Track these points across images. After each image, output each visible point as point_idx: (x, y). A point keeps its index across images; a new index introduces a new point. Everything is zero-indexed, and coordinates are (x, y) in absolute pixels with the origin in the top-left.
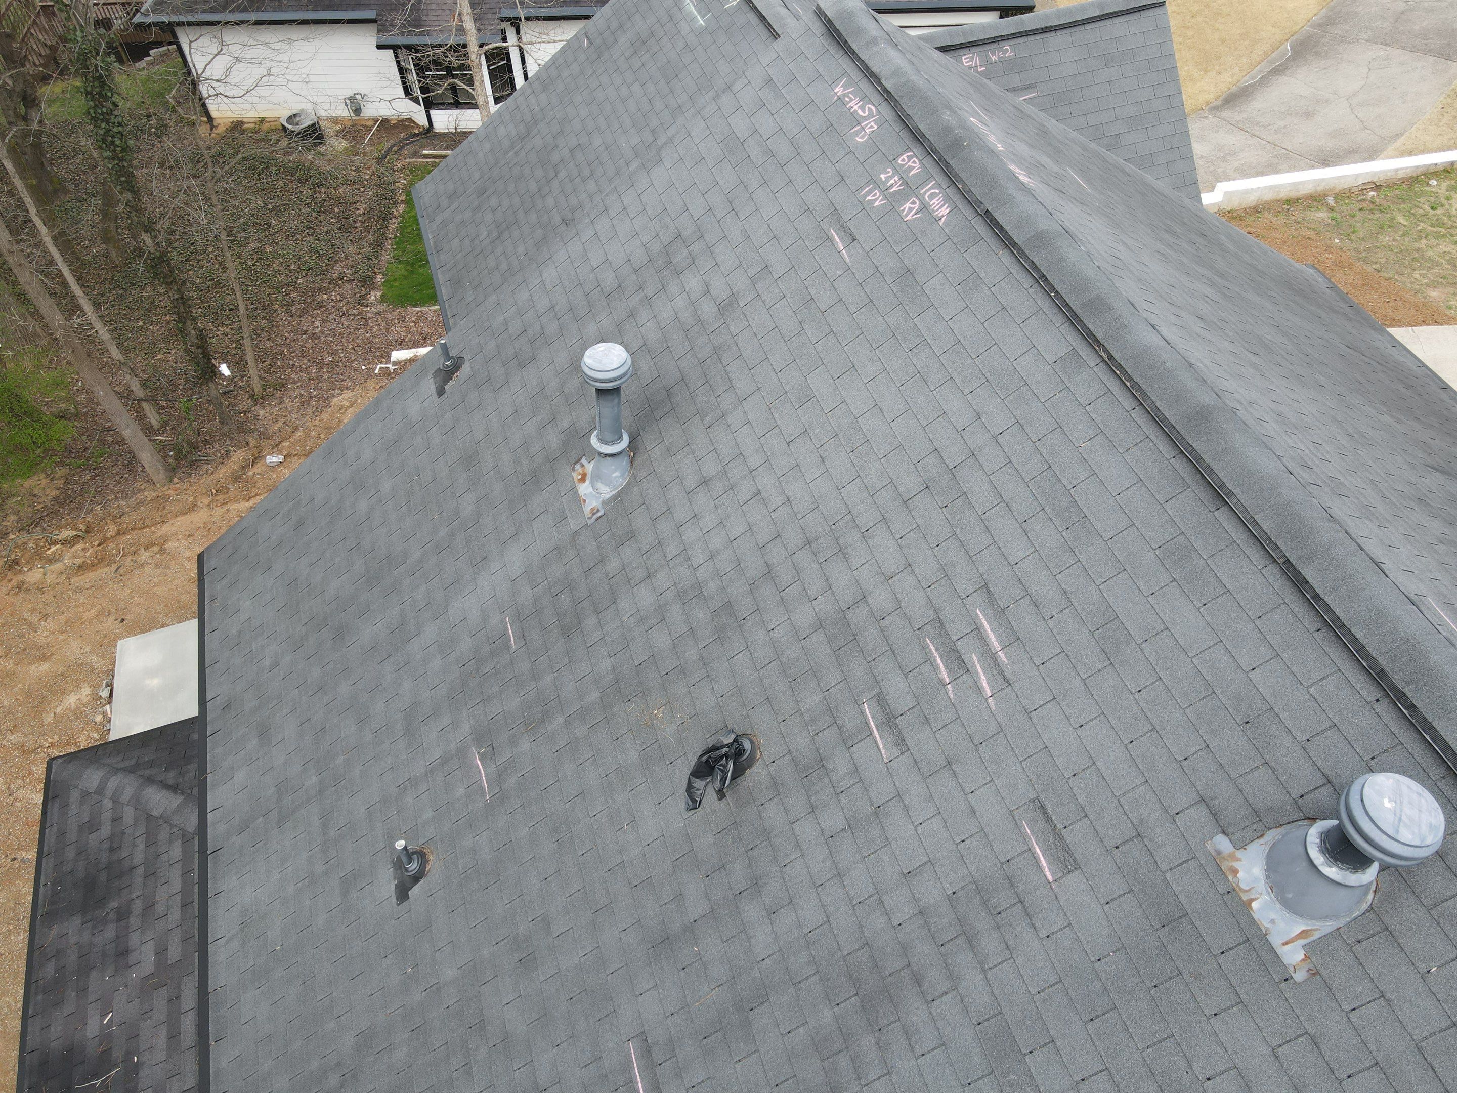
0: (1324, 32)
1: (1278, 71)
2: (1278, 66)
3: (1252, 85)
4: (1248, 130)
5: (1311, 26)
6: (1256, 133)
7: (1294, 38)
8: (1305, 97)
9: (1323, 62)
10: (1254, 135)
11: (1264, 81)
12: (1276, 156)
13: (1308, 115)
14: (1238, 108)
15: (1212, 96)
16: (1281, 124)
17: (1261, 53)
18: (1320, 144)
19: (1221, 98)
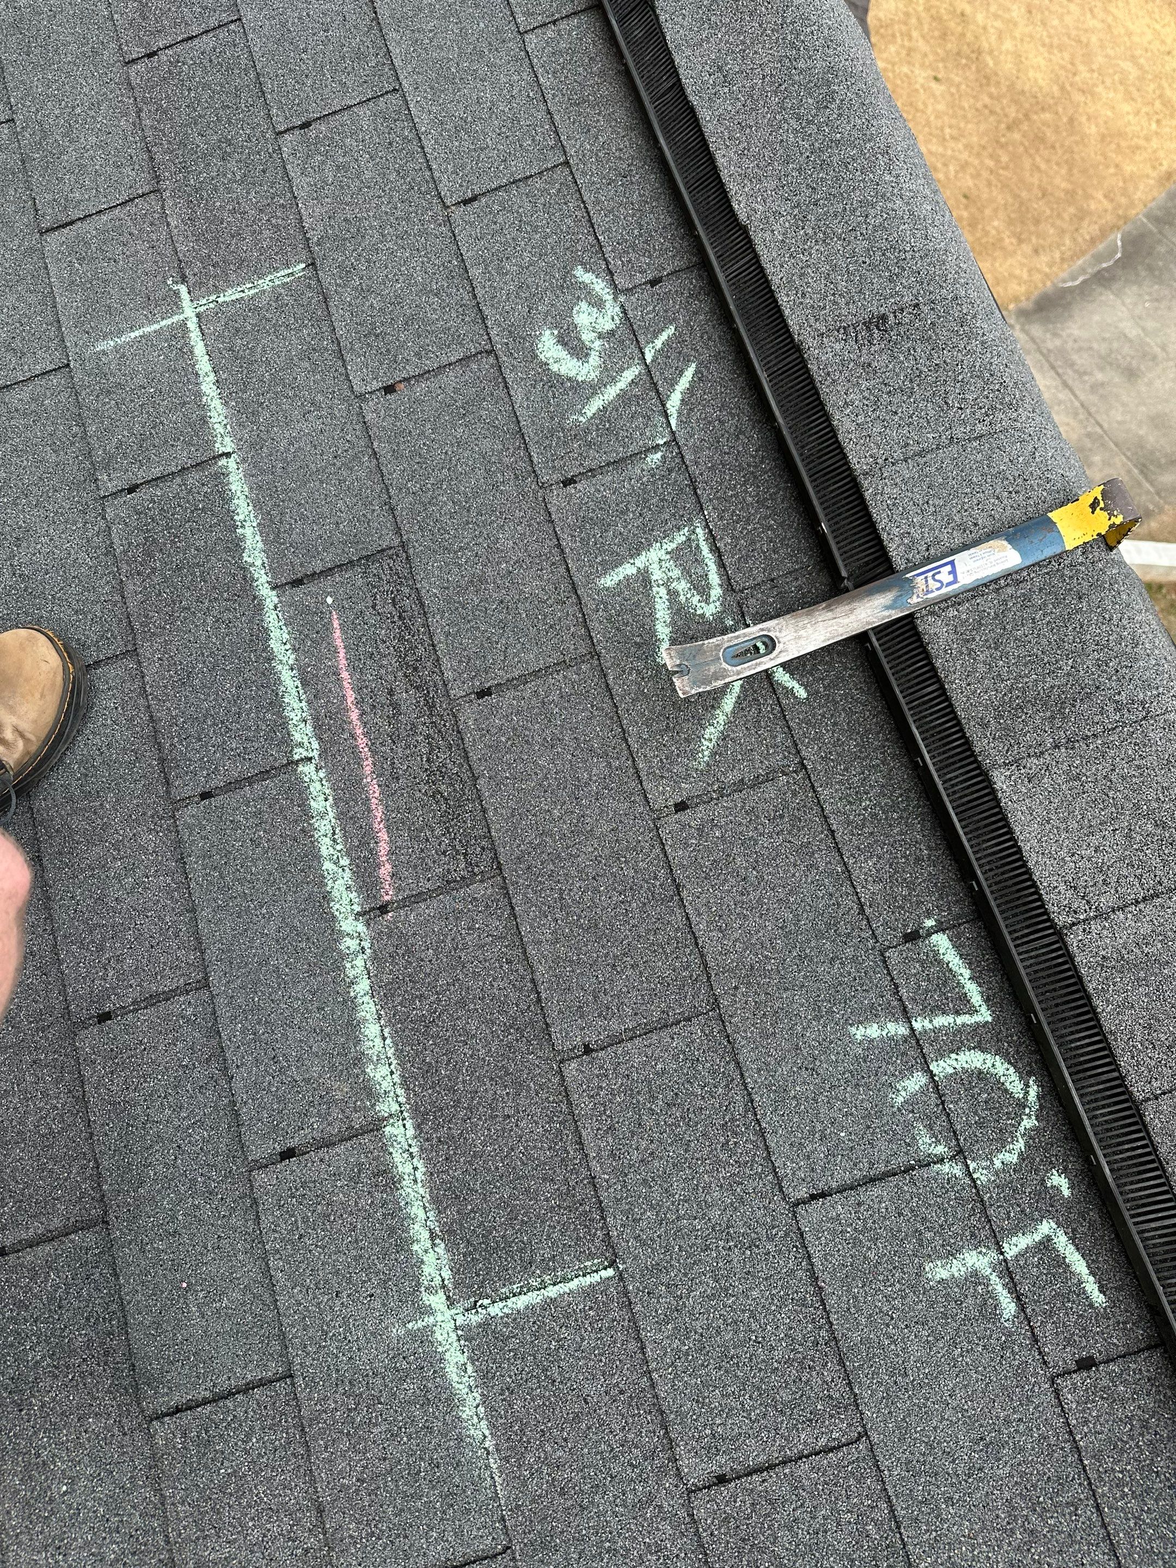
0: (1160, 232)
1: (1103, 279)
2: (1104, 269)
3: (1071, 290)
4: (1060, 371)
5: (1148, 216)
6: (1070, 382)
7: (1127, 228)
8: (1130, 341)
9: (1156, 287)
10: (1065, 385)
11: (1084, 291)
12: (1089, 435)
13: (1131, 374)
14: (1051, 326)
15: (1023, 289)
16: (1100, 376)
17: (1088, 237)
18: (1141, 432)
19: (1033, 298)
